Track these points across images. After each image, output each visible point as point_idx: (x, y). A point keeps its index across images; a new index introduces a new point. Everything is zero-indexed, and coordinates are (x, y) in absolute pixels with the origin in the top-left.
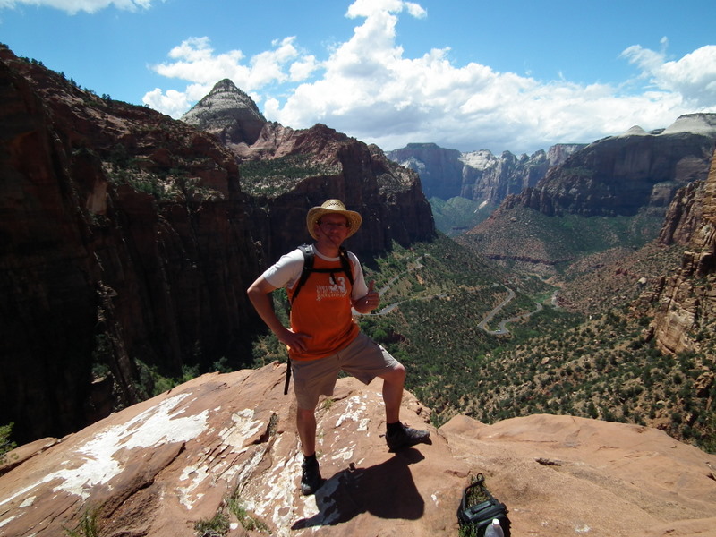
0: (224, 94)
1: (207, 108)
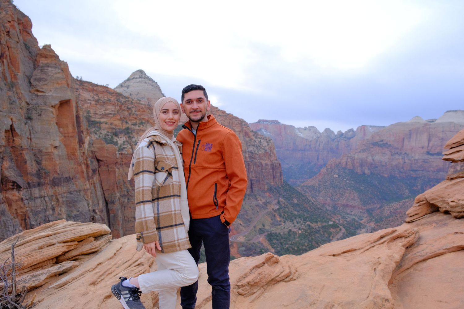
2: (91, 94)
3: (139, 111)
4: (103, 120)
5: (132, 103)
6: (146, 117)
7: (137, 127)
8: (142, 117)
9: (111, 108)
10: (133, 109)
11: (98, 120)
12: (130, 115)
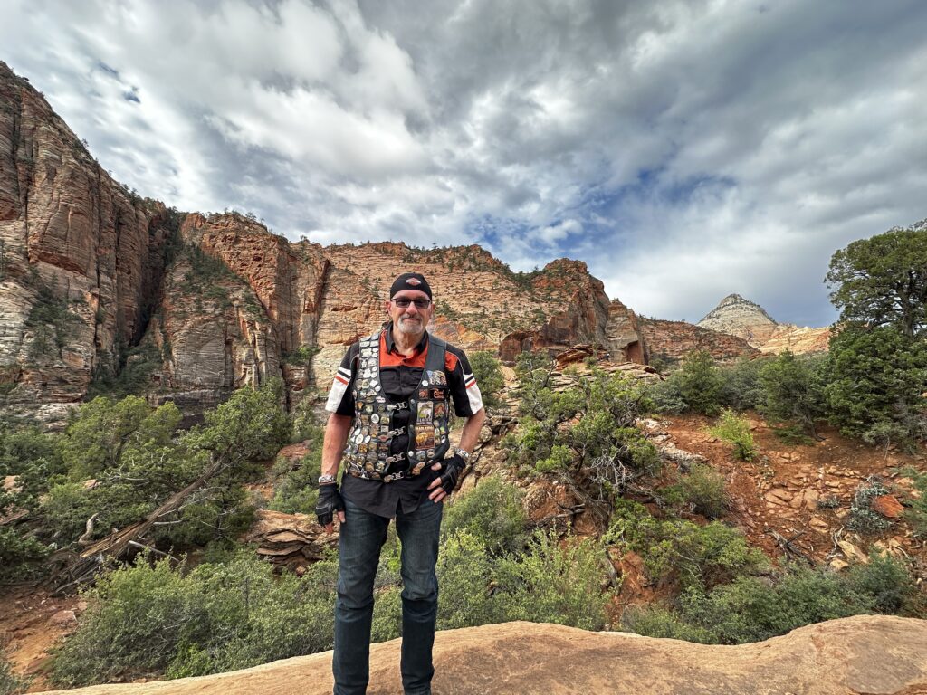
0: (731, 307)
1: (715, 319)
2: (667, 332)
3: (724, 343)
4: (680, 357)
5: (715, 336)
6: (734, 350)
7: (723, 362)
8: (728, 349)
9: (688, 344)
10: (716, 343)
11: (675, 357)
12: (712, 348)
